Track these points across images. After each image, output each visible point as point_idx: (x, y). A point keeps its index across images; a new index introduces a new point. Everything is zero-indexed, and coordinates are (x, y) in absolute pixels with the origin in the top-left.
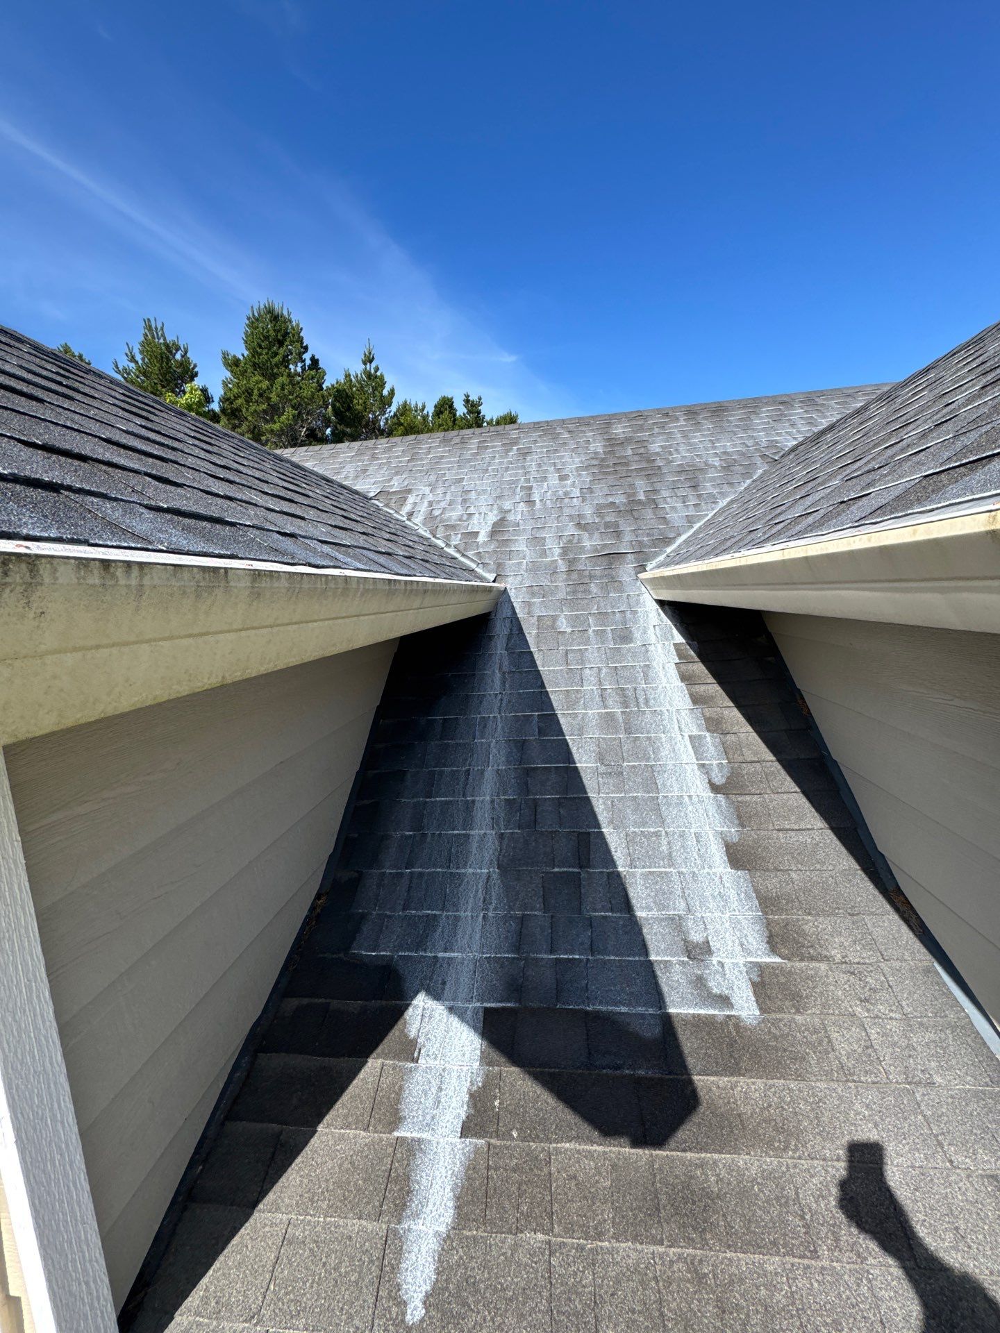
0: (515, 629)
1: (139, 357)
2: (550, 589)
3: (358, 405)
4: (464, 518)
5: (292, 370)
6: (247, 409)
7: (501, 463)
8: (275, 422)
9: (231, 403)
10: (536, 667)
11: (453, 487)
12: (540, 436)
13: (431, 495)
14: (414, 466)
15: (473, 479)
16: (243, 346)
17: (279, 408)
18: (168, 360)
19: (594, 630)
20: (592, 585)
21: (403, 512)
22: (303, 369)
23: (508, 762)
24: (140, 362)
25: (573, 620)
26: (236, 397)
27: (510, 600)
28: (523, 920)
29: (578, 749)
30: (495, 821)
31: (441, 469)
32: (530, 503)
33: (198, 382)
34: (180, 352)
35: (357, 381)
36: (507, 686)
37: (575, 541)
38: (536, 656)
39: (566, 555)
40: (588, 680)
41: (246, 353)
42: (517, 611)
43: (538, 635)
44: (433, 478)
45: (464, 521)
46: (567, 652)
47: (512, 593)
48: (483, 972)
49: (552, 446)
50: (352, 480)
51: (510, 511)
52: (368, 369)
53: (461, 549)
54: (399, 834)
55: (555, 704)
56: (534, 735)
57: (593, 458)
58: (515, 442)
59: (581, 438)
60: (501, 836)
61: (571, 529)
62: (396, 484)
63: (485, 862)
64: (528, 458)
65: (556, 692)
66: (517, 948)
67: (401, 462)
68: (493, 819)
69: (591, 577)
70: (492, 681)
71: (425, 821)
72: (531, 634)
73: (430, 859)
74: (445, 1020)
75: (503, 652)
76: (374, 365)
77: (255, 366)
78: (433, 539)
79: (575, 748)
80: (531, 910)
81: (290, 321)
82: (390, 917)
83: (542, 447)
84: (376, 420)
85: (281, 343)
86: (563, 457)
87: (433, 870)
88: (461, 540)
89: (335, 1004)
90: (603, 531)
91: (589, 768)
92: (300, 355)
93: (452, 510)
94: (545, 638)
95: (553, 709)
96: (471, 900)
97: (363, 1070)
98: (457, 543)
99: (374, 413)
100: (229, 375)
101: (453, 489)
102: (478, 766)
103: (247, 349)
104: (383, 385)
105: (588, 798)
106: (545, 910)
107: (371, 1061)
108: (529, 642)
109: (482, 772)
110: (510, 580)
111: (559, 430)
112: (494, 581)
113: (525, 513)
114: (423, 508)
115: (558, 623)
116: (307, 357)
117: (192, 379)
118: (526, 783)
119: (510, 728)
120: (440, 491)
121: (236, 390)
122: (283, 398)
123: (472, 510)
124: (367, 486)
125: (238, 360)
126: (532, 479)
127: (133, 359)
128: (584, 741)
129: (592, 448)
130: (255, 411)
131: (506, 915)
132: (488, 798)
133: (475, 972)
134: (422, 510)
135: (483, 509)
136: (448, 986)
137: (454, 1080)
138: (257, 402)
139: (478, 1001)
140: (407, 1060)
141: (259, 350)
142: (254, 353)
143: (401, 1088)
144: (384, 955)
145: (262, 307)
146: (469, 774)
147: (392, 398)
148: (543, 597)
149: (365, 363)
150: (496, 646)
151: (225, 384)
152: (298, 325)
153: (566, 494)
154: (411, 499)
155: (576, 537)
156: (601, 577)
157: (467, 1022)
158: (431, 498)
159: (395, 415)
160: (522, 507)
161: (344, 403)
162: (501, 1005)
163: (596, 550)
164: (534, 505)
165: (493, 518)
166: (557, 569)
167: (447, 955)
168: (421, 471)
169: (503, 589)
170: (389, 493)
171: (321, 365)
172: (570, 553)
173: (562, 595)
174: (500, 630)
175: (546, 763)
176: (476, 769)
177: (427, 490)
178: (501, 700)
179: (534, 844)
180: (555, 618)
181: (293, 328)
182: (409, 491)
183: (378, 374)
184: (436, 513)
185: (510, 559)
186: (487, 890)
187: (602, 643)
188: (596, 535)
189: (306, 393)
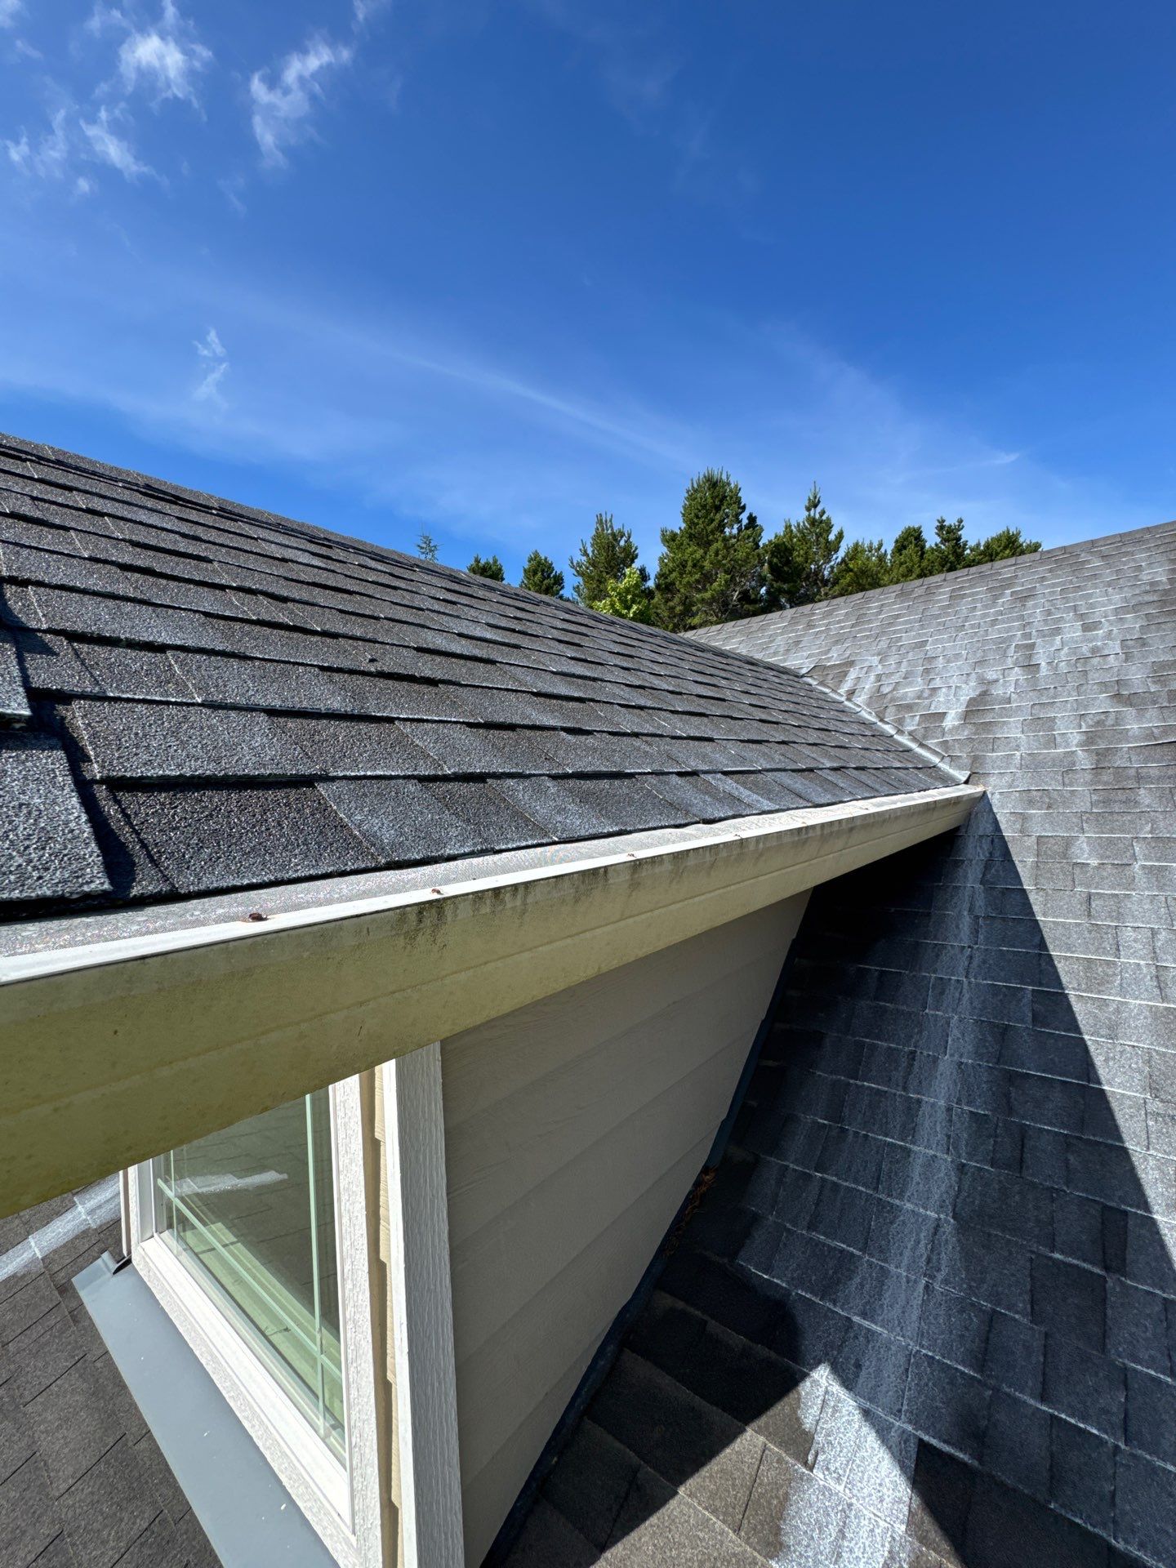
0: (997, 853)
1: (590, 551)
2: (1062, 796)
3: (798, 557)
4: (926, 695)
5: (727, 534)
6: (680, 582)
7: (984, 616)
8: (706, 591)
9: (666, 578)
10: (1033, 914)
11: (911, 654)
12: (1051, 571)
13: (880, 667)
14: (860, 631)
15: (941, 641)
16: (681, 519)
17: (711, 575)
18: (614, 547)
19: (1144, 867)
20: (1142, 791)
21: (841, 691)
22: (740, 530)
23: (978, 1055)
24: (591, 554)
25: (1105, 847)
26: (671, 572)
27: (991, 810)
28: (992, 1318)
29: (1106, 1060)
30: (951, 1144)
31: (895, 632)
32: (1031, 668)
33: (637, 565)
34: (624, 538)
35: (799, 531)
36: (981, 937)
37: (1110, 722)
38: (1032, 897)
39: (1092, 743)
40: (1130, 947)
41: (683, 526)
42: (1003, 827)
43: (1037, 865)
44: (883, 644)
45: (926, 698)
46: (1089, 896)
47: (995, 800)
48: (919, 1376)
49: (1071, 582)
50: (783, 655)
51: (997, 681)
52: (812, 514)
53: (919, 736)
54: (810, 1118)
55: (1064, 979)
56: (1022, 1021)
57: (1147, 592)
58: (1009, 583)
59: (1125, 564)
60: (961, 1168)
61: (1101, 704)
62: (835, 655)
63: (932, 1201)
64: (1030, 603)
65: (1066, 958)
66: (981, 1361)
67: (842, 628)
68: (949, 1137)
69: (1139, 778)
70: (957, 927)
71: (846, 1111)
72: (1024, 862)
73: (849, 1169)
74: (857, 1426)
75: (977, 886)
76: (819, 509)
77: (691, 537)
78: (879, 724)
79: (1102, 1058)
80: (1009, 1309)
81: (729, 484)
82: (788, 1230)
83: (1054, 585)
84: (819, 570)
85: (718, 508)
86: (1090, 596)
87: (853, 1186)
88: (918, 725)
89: (713, 1326)
90: (1165, 704)
91: (1129, 1097)
92: (737, 515)
93: (910, 684)
94: (1050, 871)
95: (1060, 984)
96: (907, 1253)
97: (739, 1440)
98: (912, 728)
99: (817, 563)
100: (665, 550)
101: (910, 656)
102: (929, 1049)
103: (684, 521)
104: (830, 527)
105: (1125, 1151)
106: (1035, 1316)
107: (749, 1432)
108: (1021, 874)
109: (935, 1060)
110: (992, 780)
111: (1084, 557)
112: (966, 782)
113: (1021, 682)
114: (869, 685)
115: (1074, 850)
116: (744, 517)
117: (632, 561)
118: (1007, 1095)
119: (984, 1001)
120: (892, 661)
121: (671, 565)
122: (717, 565)
123: (937, 683)
124: (799, 662)
125: (676, 535)
126: (1034, 633)
127: (585, 554)
128: (1119, 1048)
129: (1145, 577)
130: (688, 582)
131: (963, 1299)
132: (942, 1103)
133: (907, 1370)
134: (867, 687)
135: (954, 682)
136: (863, 1373)
137: (864, 1533)
138: (690, 572)
139: (910, 1422)
140: (797, 1459)
141: (696, 521)
142: (691, 524)
143: (786, 1496)
144: (777, 1285)
145: (702, 477)
146: (914, 1059)
147: (840, 542)
148: (1049, 807)
149: (808, 509)
150: (966, 877)
151: (661, 560)
152: (736, 486)
153: (1095, 651)
154: (853, 674)
155: (1112, 716)
156: (1159, 779)
157: (890, 1448)
158: (880, 669)
159: (843, 560)
160: (1017, 674)
161: (782, 557)
162: (946, 1448)
163: (1151, 736)
164: (1038, 671)
165: (969, 691)
166: (1074, 764)
167: (866, 1323)
168: (867, 637)
169: (981, 794)
170: (825, 668)
171: (758, 522)
172: (1100, 741)
173: (1082, 805)
174: (974, 853)
175: (1044, 1072)
176: (925, 1053)
177: (876, 660)
178: (971, 957)
179: (1017, 1198)
180: (1068, 842)
181: (731, 491)
182: (851, 663)
183: (824, 518)
184: (885, 690)
185: (993, 750)
186: (934, 1247)
187: (1161, 889)
188: (1152, 712)
189: (741, 555)
